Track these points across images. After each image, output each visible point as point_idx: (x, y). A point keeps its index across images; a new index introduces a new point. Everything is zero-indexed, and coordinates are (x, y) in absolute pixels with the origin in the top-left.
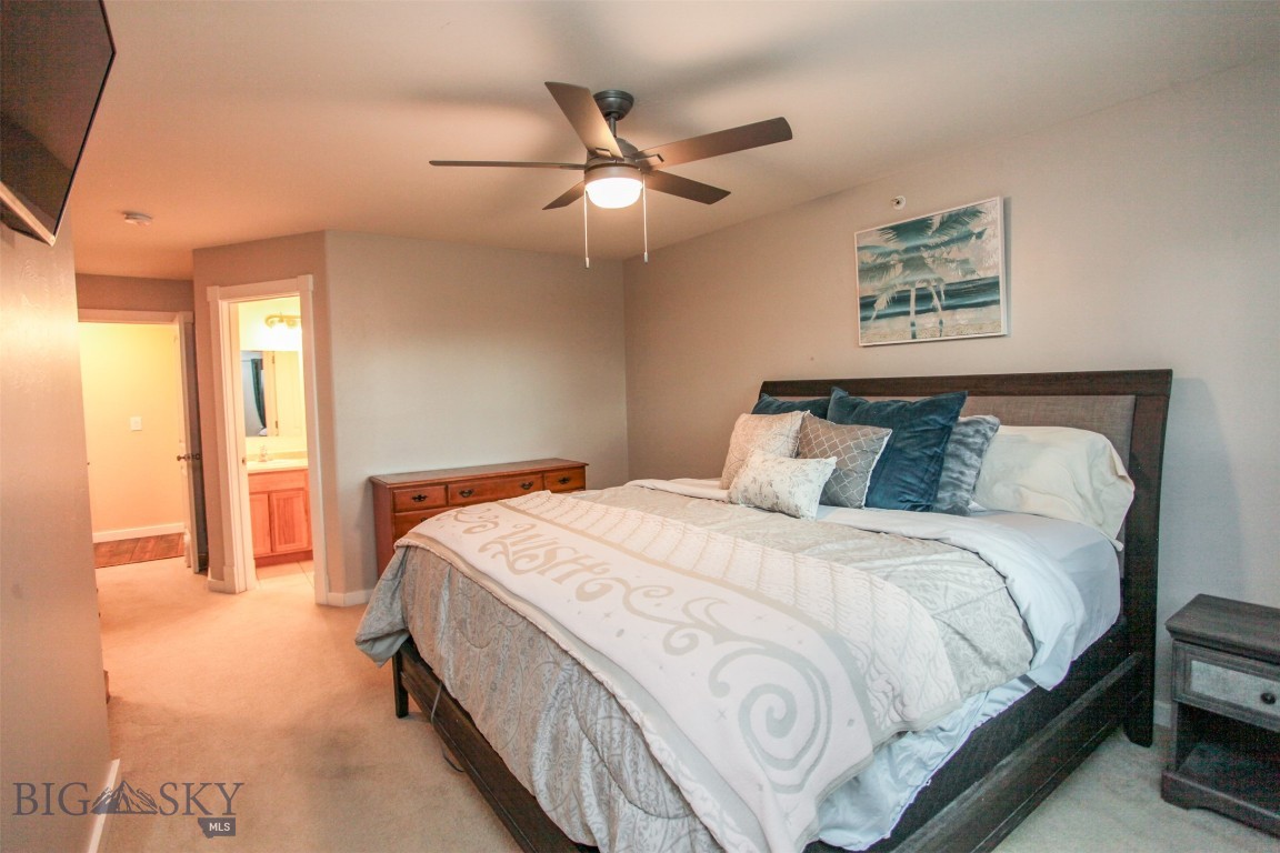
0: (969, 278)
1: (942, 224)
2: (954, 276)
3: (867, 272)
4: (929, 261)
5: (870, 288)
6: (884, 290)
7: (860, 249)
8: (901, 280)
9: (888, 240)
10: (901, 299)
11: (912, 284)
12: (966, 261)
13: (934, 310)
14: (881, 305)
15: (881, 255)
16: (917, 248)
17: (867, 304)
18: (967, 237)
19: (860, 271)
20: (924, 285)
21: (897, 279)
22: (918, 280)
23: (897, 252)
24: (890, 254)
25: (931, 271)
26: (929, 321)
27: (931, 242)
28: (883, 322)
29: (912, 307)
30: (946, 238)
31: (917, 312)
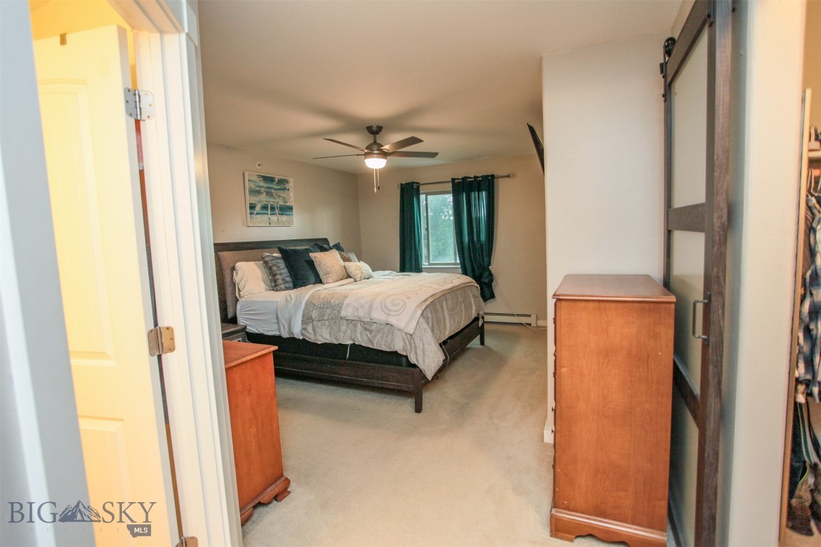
0: (286, 204)
1: (278, 181)
2: (281, 203)
3: (253, 192)
4: (274, 194)
5: (254, 200)
6: (260, 202)
7: (249, 180)
8: (265, 199)
9: (260, 181)
10: (265, 207)
11: (269, 202)
12: (284, 198)
13: (276, 214)
14: (258, 208)
15: (258, 186)
16: (270, 188)
17: (252, 207)
18: (285, 189)
19: (249, 191)
20: (272, 203)
21: (263, 198)
22: (271, 201)
23: (263, 187)
24: (261, 187)
25: (275, 198)
26: (274, 218)
27: (275, 187)
28: (259, 216)
29: (269, 212)
30: (279, 187)
31: (271, 214)
